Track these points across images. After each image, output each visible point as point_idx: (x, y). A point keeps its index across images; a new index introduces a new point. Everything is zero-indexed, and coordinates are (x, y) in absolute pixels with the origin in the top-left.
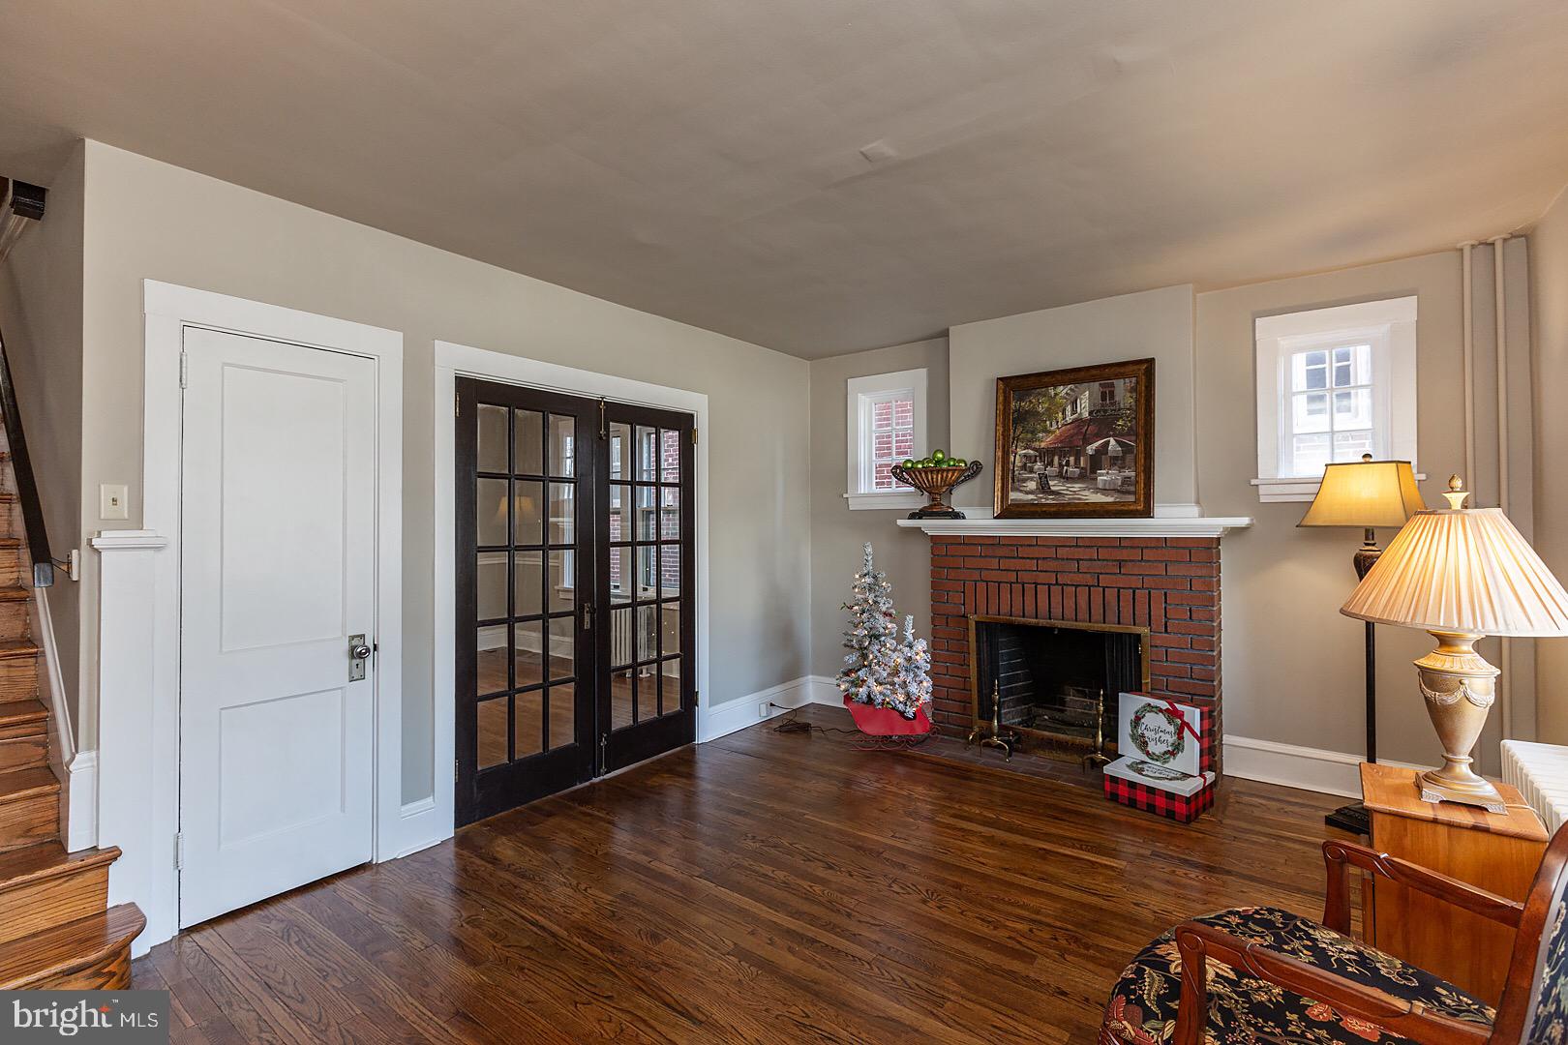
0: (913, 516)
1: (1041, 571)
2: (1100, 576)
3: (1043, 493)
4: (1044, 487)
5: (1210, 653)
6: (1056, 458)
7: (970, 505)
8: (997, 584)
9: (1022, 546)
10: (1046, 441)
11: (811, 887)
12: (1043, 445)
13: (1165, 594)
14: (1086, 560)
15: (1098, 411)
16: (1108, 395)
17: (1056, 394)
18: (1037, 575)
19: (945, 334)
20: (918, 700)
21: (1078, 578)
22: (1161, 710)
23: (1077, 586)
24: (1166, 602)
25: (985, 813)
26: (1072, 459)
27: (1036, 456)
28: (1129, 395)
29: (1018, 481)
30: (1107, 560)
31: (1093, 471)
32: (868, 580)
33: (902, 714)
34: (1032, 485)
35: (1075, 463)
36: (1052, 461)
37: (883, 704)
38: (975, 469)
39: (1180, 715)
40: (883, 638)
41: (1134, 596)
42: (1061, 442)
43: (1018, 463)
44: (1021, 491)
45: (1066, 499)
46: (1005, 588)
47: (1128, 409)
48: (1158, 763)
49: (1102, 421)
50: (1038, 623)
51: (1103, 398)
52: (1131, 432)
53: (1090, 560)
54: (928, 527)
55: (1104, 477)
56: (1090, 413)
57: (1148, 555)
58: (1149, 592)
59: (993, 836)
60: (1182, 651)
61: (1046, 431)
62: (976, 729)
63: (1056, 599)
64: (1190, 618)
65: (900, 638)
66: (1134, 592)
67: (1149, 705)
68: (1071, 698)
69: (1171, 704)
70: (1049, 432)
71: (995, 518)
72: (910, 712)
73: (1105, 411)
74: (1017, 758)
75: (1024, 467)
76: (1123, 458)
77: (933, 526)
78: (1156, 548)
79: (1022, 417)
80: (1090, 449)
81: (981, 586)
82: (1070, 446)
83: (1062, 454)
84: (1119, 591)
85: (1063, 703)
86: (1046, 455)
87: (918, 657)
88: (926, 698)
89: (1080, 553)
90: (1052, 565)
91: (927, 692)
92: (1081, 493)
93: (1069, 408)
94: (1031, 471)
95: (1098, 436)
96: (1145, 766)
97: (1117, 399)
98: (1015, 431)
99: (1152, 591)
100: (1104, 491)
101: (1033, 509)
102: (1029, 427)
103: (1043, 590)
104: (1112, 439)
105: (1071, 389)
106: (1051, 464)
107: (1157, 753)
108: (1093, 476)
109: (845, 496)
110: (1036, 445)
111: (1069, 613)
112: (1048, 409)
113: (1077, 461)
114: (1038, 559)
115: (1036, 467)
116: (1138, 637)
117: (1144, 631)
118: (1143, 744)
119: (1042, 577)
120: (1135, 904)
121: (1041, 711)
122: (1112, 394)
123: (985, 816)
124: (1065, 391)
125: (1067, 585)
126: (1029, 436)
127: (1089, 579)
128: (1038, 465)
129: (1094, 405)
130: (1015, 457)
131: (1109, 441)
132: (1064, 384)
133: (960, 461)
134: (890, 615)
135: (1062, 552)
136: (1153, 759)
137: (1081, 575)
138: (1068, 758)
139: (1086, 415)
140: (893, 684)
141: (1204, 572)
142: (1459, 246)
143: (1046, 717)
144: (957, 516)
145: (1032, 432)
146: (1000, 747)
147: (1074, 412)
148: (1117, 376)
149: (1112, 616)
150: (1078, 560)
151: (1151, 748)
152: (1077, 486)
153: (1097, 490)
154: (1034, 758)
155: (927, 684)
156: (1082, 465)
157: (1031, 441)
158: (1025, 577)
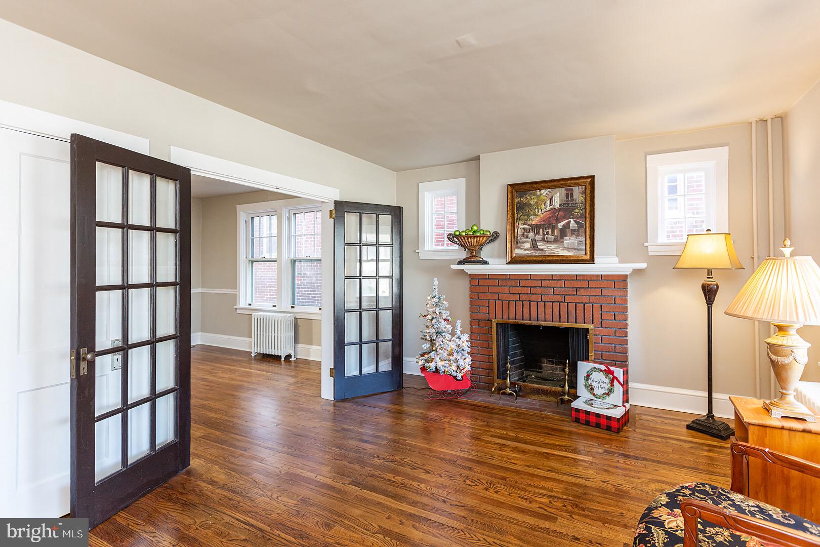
0: (460, 263)
1: (533, 294)
2: (566, 296)
3: (534, 250)
4: (534, 247)
5: (624, 338)
6: (541, 230)
7: (492, 256)
8: (508, 301)
9: (522, 279)
10: (535, 221)
11: (419, 485)
12: (534, 223)
13: (601, 306)
14: (558, 287)
15: (565, 204)
16: (569, 195)
17: (541, 194)
18: (530, 297)
19: (477, 158)
20: (463, 369)
21: (553, 298)
22: (601, 371)
23: (553, 302)
24: (601, 310)
25: (509, 433)
26: (550, 231)
27: (530, 229)
28: (581, 195)
29: (520, 243)
30: (569, 287)
31: (562, 237)
32: (436, 300)
33: (455, 377)
34: (528, 245)
35: (552, 233)
36: (539, 232)
37: (444, 372)
38: (495, 236)
39: (612, 373)
40: (443, 334)
41: (584, 307)
42: (544, 221)
43: (520, 233)
44: (521, 249)
45: (546, 254)
46: (512, 304)
47: (581, 203)
48: (599, 400)
49: (567, 209)
50: (532, 323)
51: (567, 197)
52: (583, 216)
53: (560, 287)
54: (469, 269)
55: (569, 241)
56: (560, 205)
57: (592, 284)
58: (593, 305)
59: (517, 447)
60: (610, 337)
61: (535, 215)
62: (496, 385)
63: (541, 309)
64: (615, 319)
65: (453, 334)
66: (584, 305)
67: (595, 368)
68: (546, 365)
69: (607, 367)
70: (537, 215)
71: (507, 264)
72: (459, 376)
73: (568, 204)
74: (520, 400)
75: (523, 235)
76: (578, 230)
77: (471, 269)
78: (597, 280)
79: (521, 207)
80: (560, 225)
81: (499, 303)
82: (548, 224)
83: (545, 228)
84: (576, 305)
85: (541, 368)
86: (535, 228)
87: (464, 344)
88: (468, 368)
89: (554, 284)
90: (539, 290)
91: (469, 365)
92: (554, 250)
93: (548, 202)
94: (527, 237)
95: (564, 218)
96: (593, 402)
97: (574, 197)
98: (518, 215)
99: (594, 304)
100: (568, 249)
101: (528, 259)
102: (526, 212)
103: (534, 304)
104: (572, 220)
105: (549, 192)
106: (538, 233)
107: (599, 394)
108: (562, 240)
109: (417, 251)
110: (530, 222)
111: (549, 317)
112: (537, 203)
113: (553, 232)
114: (531, 287)
115: (530, 235)
116: (587, 331)
117: (590, 326)
118: (591, 390)
119: (533, 297)
120: (603, 482)
121: (530, 373)
122: (572, 194)
123: (510, 435)
124: (546, 192)
125: (548, 301)
126: (526, 217)
127: (560, 299)
128: (531, 235)
129: (562, 200)
130: (518, 229)
131: (570, 221)
132: (545, 188)
133: (486, 231)
134: (448, 320)
135: (545, 283)
136: (597, 398)
137: (555, 296)
138: (548, 399)
139: (557, 206)
140: (450, 360)
141: (622, 294)
142: (750, 122)
143: (533, 376)
144: (485, 263)
145: (528, 216)
146: (511, 394)
147: (551, 204)
148: (575, 185)
149: (572, 318)
150: (554, 288)
151: (595, 392)
152: (553, 246)
153: (564, 248)
154: (529, 400)
155: (469, 359)
156: (555, 234)
157: (527, 220)
158: (523, 297)
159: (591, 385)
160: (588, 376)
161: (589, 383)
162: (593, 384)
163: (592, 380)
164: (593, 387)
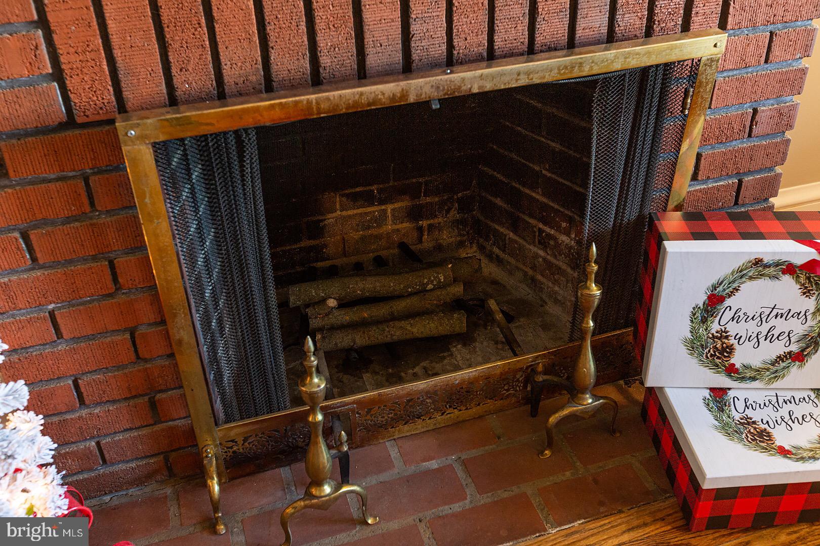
22: (790, 270)
159: (723, 335)
160: (715, 300)
161: (715, 327)
162: (733, 329)
163: (728, 315)
164: (732, 341)
